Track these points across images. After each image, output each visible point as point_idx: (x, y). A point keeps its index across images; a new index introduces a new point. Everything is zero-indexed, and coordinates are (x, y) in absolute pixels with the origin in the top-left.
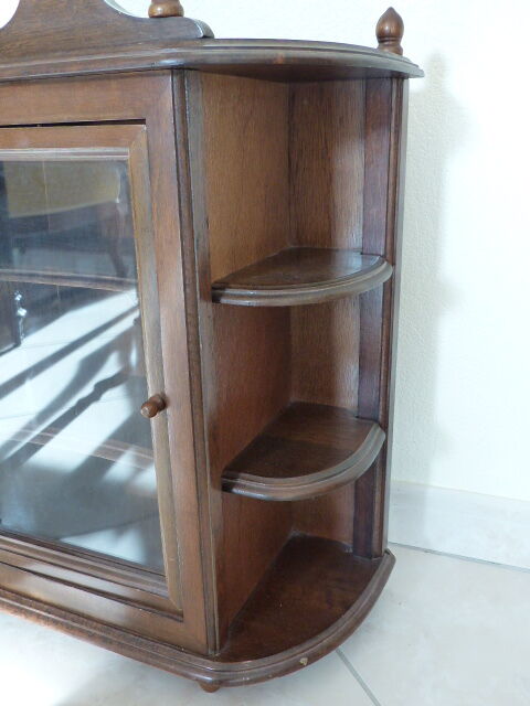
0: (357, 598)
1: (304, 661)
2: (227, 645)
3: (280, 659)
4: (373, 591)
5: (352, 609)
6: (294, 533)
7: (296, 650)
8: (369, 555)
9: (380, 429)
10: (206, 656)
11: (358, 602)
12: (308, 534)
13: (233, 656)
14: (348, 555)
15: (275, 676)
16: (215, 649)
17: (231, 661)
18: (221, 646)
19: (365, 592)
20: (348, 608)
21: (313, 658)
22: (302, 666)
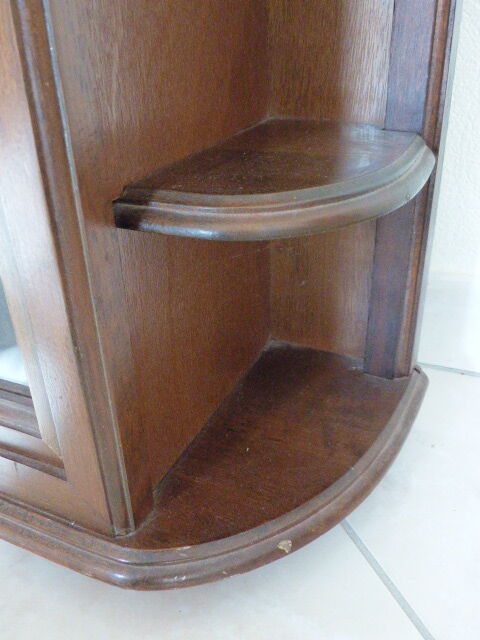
0: (374, 439)
1: (284, 545)
2: (151, 518)
3: (243, 544)
4: (399, 427)
5: (368, 456)
6: (273, 343)
7: (272, 526)
8: (390, 374)
9: (425, 147)
10: (111, 537)
11: (375, 446)
12: (295, 345)
13: (159, 539)
14: (356, 374)
15: (233, 571)
16: (126, 525)
17: (153, 546)
18: (138, 521)
19: (387, 428)
20: (360, 454)
21: (301, 541)
22: (280, 554)
